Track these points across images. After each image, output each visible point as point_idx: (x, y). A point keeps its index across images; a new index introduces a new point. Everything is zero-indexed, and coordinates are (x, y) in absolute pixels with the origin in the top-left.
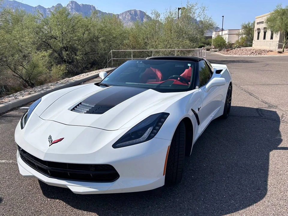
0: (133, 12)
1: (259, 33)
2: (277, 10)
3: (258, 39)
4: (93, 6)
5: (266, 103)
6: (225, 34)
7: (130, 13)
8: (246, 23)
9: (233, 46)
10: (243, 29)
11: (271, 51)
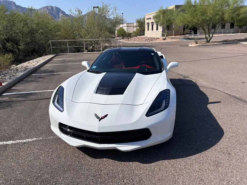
0: (50, 8)
1: (148, 26)
2: (160, 10)
3: (148, 30)
4: (13, 2)
5: (181, 75)
6: (124, 27)
7: (47, 9)
8: (139, 19)
9: (131, 35)
10: (137, 22)
11: (159, 38)
